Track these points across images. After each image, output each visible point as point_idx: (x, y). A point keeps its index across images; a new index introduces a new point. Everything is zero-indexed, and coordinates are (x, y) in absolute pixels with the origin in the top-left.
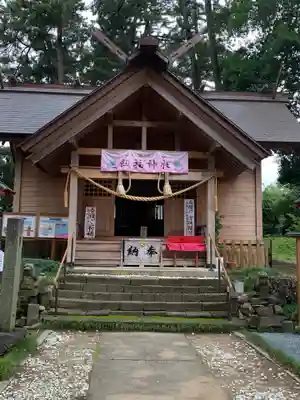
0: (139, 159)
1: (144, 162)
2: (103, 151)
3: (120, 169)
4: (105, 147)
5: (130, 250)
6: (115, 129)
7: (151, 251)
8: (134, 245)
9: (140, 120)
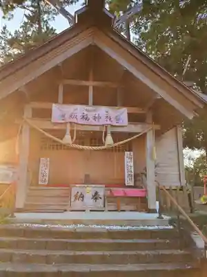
0: (86, 113)
1: (90, 116)
2: (54, 105)
3: (68, 120)
4: (56, 102)
5: (76, 196)
6: (65, 86)
7: (96, 197)
8: (80, 191)
9: (87, 79)
